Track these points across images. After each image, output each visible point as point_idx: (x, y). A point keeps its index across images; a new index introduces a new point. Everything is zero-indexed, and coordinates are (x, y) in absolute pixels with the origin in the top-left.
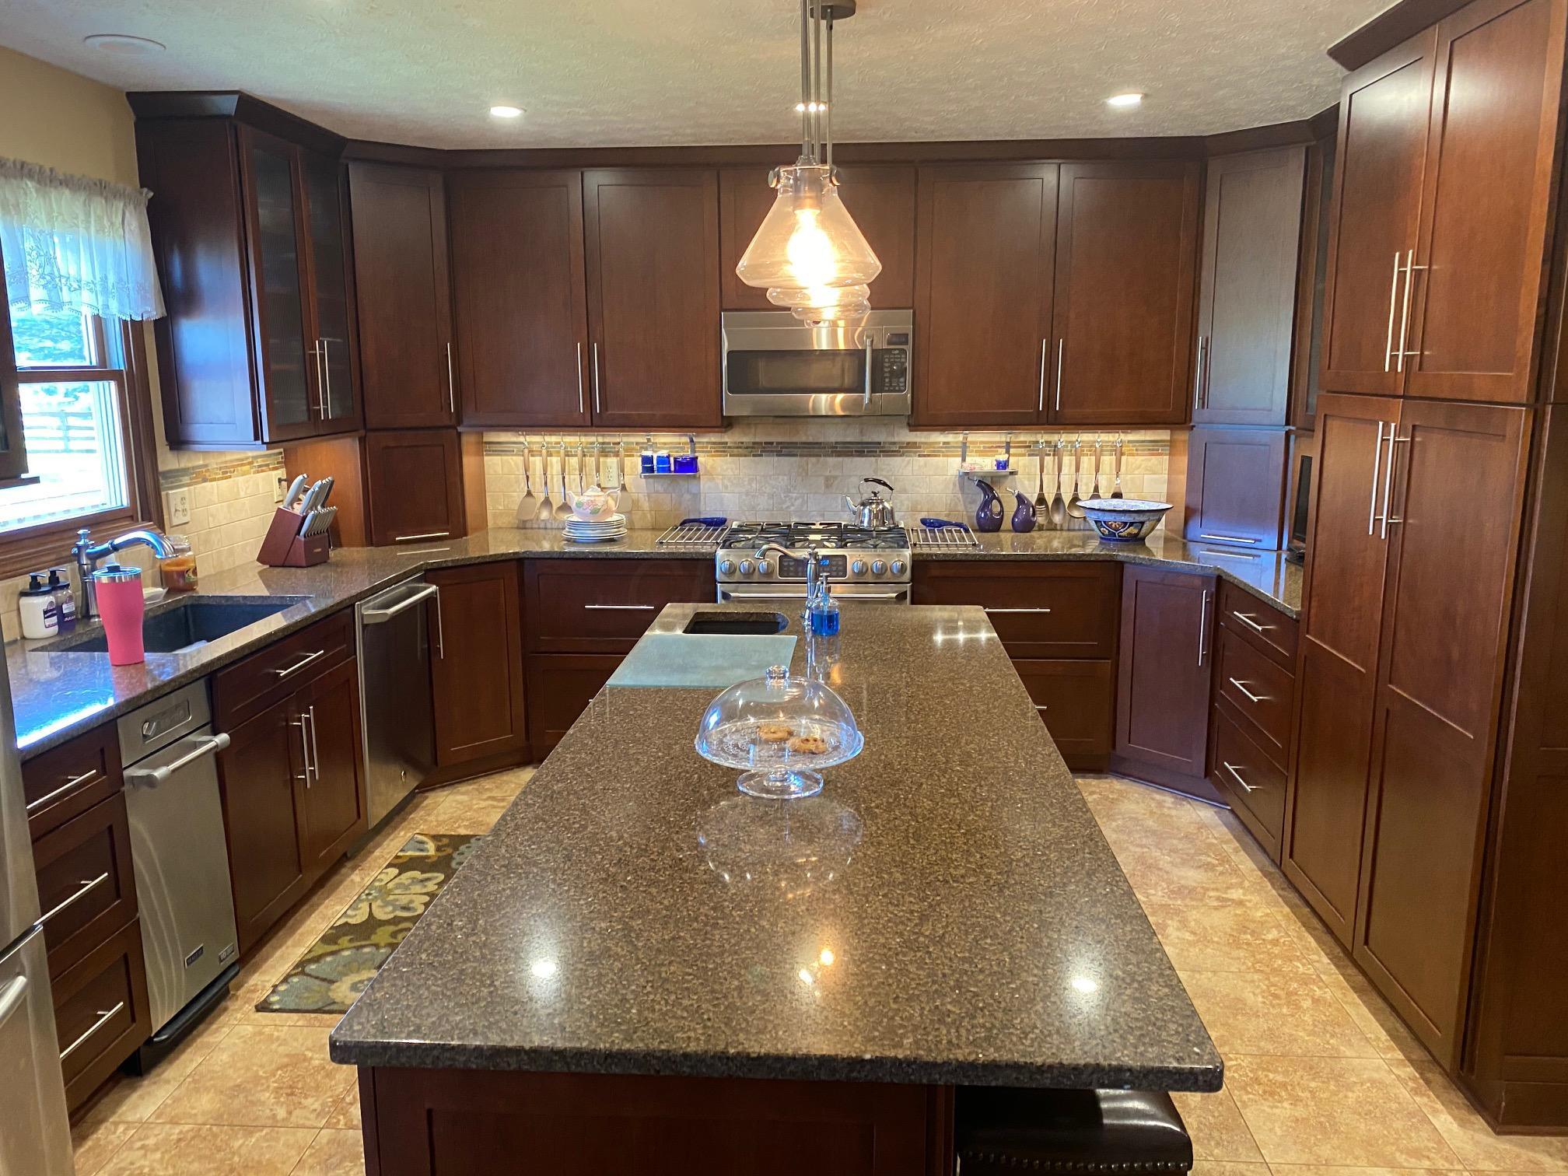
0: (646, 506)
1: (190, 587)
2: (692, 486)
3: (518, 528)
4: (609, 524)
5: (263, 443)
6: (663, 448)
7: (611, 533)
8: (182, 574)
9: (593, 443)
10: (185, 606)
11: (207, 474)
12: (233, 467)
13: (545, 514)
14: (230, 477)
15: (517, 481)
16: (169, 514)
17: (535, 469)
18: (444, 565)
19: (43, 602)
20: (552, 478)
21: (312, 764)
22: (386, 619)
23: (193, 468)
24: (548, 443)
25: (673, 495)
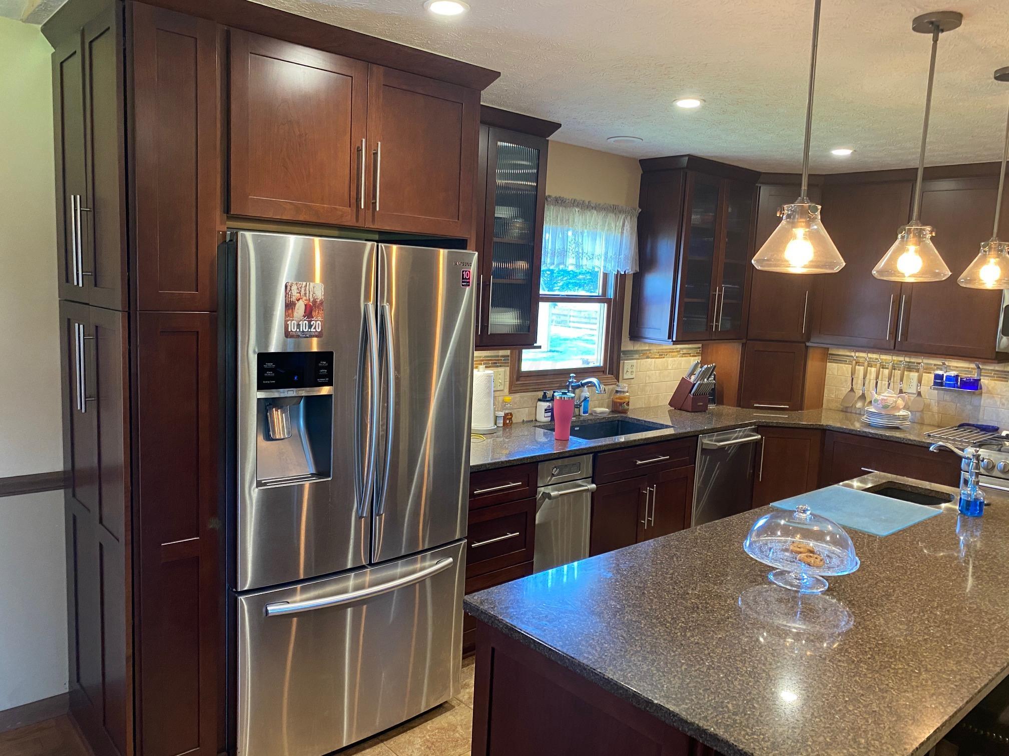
0: (935, 409)
1: (625, 411)
2: (975, 400)
3: (842, 411)
4: (898, 418)
5: (672, 341)
6: (954, 370)
7: (897, 423)
8: (621, 404)
9: (901, 361)
10: (618, 421)
11: (650, 355)
12: (666, 352)
13: (859, 405)
14: (664, 357)
15: (846, 381)
16: (623, 373)
17: (859, 375)
18: (771, 425)
19: (545, 405)
20: (870, 381)
21: (650, 515)
22: (715, 448)
23: (642, 350)
24: (871, 358)
25: (958, 405)
